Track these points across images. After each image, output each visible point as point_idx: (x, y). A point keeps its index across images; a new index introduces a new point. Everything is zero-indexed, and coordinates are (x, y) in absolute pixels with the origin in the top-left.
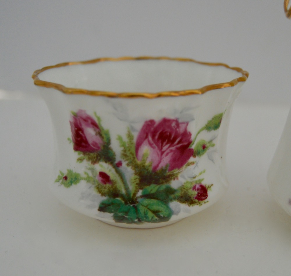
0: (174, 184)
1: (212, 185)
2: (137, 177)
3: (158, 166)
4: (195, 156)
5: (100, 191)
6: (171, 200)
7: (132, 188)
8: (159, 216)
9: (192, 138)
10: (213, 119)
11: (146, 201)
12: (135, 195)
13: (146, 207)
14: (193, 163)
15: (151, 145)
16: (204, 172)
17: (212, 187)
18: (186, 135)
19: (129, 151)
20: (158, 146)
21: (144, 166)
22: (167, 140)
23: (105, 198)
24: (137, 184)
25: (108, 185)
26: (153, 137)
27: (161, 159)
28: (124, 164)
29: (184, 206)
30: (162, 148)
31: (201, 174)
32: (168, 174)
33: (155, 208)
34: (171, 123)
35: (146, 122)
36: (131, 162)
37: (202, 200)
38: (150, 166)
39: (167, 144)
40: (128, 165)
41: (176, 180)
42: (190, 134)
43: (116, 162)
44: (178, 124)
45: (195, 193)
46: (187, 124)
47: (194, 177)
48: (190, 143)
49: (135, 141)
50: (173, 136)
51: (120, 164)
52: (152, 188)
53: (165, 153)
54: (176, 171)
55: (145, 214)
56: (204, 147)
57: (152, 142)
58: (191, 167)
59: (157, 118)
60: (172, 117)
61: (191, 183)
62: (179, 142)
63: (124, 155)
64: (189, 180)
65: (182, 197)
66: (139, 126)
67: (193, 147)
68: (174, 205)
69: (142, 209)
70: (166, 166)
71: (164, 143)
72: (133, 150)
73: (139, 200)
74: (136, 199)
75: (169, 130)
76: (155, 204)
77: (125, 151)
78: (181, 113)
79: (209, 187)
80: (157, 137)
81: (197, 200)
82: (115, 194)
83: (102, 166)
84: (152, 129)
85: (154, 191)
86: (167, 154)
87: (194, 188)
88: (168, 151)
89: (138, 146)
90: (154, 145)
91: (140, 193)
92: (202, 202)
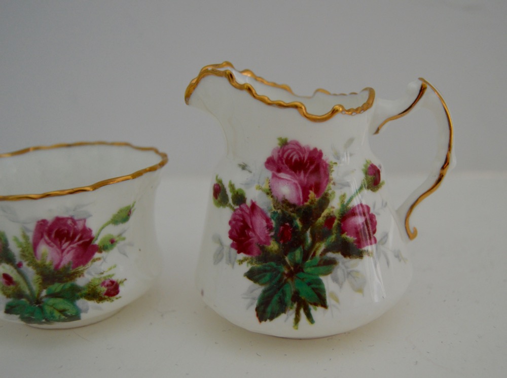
0: (81, 282)
1: (126, 279)
2: (38, 276)
3: (59, 264)
4: (101, 252)
5: (5, 293)
6: (78, 298)
7: (35, 287)
8: (66, 315)
9: (94, 233)
10: (119, 213)
11: (52, 301)
12: (39, 294)
13: (52, 306)
14: (99, 259)
15: (48, 244)
16: (115, 266)
17: (125, 283)
18: (86, 232)
19: (27, 251)
20: (56, 244)
21: (44, 265)
22: (65, 238)
23: (10, 300)
24: (40, 284)
25: (12, 287)
26: (49, 236)
27: (62, 257)
28: (25, 264)
29: (91, 304)
30: (61, 247)
31: (110, 269)
32: (72, 271)
33: (61, 307)
34: (67, 221)
35: (38, 222)
36: (31, 262)
37: (114, 295)
38: (51, 265)
39: (66, 241)
40: (29, 265)
41: (81, 277)
42: (90, 231)
43: (17, 263)
44: (74, 222)
45: (104, 289)
46: (85, 220)
47: (102, 273)
48: (92, 239)
49: (31, 240)
50: (71, 234)
51: (20, 265)
52: (57, 287)
53: (66, 251)
54: (81, 268)
55: (52, 313)
56: (113, 242)
57: (49, 241)
58: (98, 263)
59: (50, 217)
60: (65, 215)
61: (100, 279)
62: (80, 239)
63: (23, 255)
64: (97, 276)
65: (89, 294)
66: (32, 227)
67: (97, 242)
68: (81, 303)
69: (48, 309)
70: (69, 263)
71: (63, 241)
72: (31, 250)
73: (44, 300)
74: (41, 299)
75: (66, 228)
76: (61, 304)
77: (23, 251)
78: (74, 210)
79: (122, 282)
80: (53, 236)
81: (106, 297)
82: (19, 295)
83: (4, 267)
84: (47, 228)
85: (58, 290)
86: (68, 252)
87: (103, 284)
88: (69, 248)
89: (35, 245)
90: (52, 244)
91: (44, 293)
92: (114, 298)
